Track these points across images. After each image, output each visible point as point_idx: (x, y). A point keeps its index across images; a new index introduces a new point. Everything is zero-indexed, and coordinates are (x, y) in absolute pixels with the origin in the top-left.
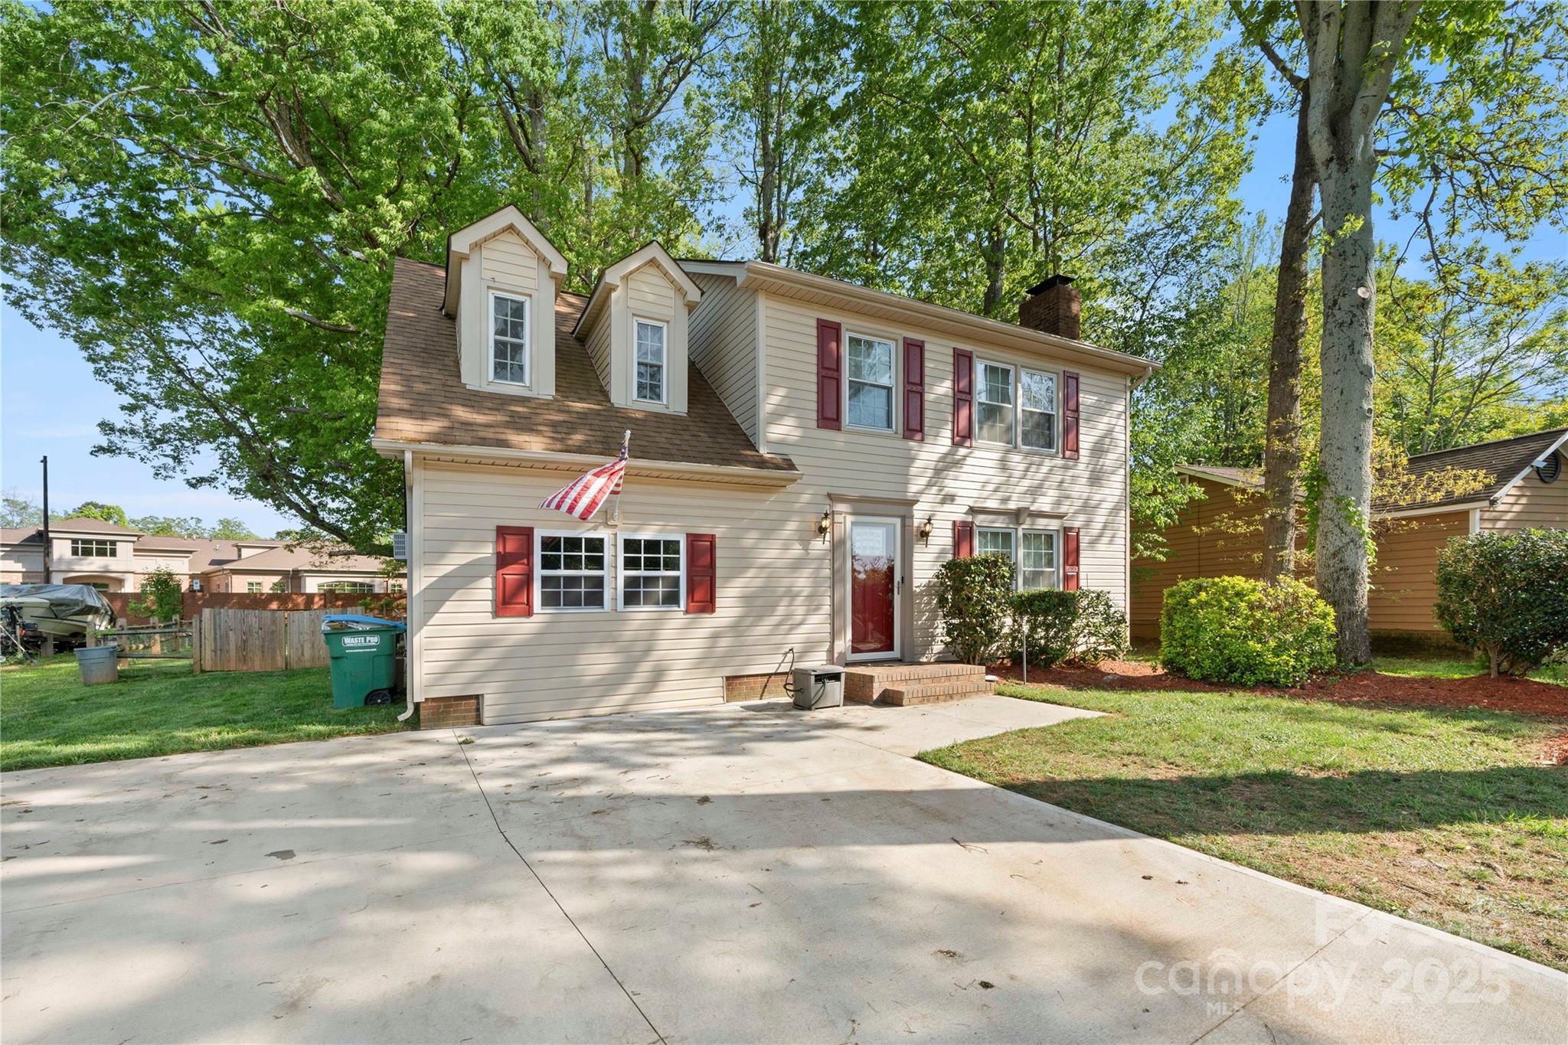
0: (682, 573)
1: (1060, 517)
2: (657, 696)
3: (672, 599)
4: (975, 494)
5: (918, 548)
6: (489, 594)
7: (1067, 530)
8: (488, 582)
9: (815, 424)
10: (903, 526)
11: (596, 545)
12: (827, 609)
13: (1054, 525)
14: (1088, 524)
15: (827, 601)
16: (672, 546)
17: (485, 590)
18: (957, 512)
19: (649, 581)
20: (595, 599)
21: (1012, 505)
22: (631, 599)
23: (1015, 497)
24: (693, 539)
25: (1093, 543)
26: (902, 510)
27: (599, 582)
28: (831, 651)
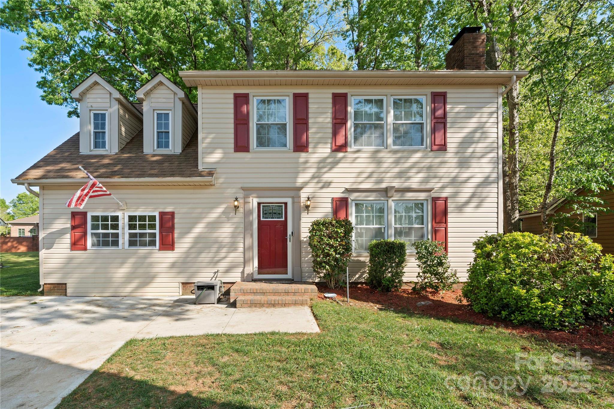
0: (157, 231)
1: (429, 191)
2: (147, 290)
3: (152, 243)
4: (352, 180)
5: (304, 215)
6: (69, 241)
7: (435, 200)
8: (68, 236)
9: (233, 150)
10: (293, 203)
11: (115, 219)
12: (241, 250)
13: (422, 196)
14: (455, 195)
15: (242, 245)
16: (153, 218)
17: (67, 239)
18: (337, 192)
19: (142, 235)
20: (115, 243)
21: (384, 186)
22: (132, 243)
23: (387, 180)
24: (162, 214)
25: (460, 208)
26: (292, 193)
27: (117, 235)
28: (243, 272)
